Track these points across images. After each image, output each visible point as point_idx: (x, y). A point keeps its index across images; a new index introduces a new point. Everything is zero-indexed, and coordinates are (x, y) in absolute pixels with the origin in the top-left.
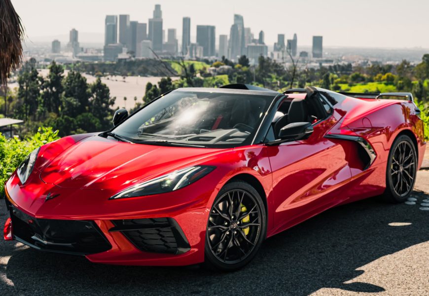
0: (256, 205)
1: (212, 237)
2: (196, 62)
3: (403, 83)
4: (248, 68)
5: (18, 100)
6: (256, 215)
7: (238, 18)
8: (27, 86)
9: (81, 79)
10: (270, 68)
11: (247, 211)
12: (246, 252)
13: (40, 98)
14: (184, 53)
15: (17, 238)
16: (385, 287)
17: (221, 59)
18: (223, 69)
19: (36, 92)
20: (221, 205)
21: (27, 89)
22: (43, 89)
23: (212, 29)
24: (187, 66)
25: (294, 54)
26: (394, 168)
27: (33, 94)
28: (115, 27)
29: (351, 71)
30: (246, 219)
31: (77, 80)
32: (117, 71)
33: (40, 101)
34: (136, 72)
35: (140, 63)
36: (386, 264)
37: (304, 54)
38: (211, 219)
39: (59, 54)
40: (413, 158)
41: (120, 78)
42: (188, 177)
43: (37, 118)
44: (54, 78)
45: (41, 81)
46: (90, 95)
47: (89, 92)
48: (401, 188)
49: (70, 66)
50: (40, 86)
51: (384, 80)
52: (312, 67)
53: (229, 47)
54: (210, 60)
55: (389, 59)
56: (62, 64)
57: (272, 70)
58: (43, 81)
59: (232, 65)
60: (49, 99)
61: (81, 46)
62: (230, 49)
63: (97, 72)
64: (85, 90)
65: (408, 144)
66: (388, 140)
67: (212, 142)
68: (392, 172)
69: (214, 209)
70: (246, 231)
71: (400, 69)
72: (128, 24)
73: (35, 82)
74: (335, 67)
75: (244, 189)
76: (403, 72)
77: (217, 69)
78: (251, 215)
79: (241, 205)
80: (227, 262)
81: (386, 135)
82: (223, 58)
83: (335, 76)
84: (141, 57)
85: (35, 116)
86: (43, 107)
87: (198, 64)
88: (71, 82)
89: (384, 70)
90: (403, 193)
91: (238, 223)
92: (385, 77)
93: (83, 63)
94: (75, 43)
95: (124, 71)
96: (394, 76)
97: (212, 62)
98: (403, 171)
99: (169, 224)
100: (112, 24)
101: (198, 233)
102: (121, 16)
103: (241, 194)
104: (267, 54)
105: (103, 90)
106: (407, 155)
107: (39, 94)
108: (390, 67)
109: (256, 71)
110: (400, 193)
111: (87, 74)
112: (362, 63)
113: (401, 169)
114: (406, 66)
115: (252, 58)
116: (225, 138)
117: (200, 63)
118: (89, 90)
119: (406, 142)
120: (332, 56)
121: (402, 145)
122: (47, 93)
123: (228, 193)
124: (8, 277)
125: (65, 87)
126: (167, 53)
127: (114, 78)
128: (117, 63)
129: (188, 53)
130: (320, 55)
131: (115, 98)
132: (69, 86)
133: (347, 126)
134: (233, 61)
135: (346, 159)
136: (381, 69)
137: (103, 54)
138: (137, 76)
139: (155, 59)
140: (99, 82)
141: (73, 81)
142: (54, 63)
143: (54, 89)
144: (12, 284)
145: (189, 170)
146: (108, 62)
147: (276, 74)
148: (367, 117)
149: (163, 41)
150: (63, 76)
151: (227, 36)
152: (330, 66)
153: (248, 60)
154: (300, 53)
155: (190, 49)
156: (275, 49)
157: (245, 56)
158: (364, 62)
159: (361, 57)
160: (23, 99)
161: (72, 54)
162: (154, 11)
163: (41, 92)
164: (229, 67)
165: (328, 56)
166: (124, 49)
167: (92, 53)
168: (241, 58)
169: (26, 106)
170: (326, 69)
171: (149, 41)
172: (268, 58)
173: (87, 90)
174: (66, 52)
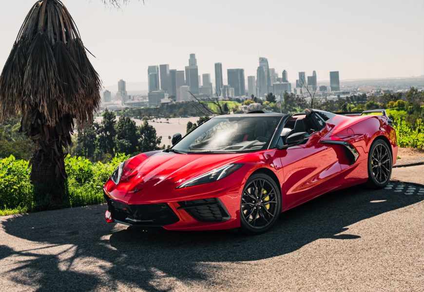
0: (273, 189)
1: (245, 212)
2: (229, 102)
3: (413, 108)
4: (275, 104)
5: (78, 145)
6: (274, 195)
7: (263, 61)
8: (85, 132)
9: (130, 123)
10: (294, 103)
11: (267, 194)
12: (269, 221)
13: (96, 142)
14: (218, 94)
15: (116, 221)
16: (361, 236)
17: (251, 98)
18: (253, 106)
19: (93, 137)
20: (249, 190)
21: (85, 134)
22: (98, 134)
23: (241, 71)
24: (221, 105)
25: (315, 89)
26: (374, 163)
27: (90, 139)
28: (156, 76)
29: (366, 100)
30: (267, 199)
31: (127, 124)
32: (161, 114)
33: (97, 144)
34: (177, 114)
35: (181, 105)
36: (364, 224)
37: (323, 88)
38: (243, 199)
39: (110, 103)
40: (389, 156)
41: (164, 120)
42: (226, 171)
43: (95, 159)
44: (107, 124)
45: (96, 127)
46: (139, 137)
47: (138, 134)
48: (381, 177)
49: (120, 112)
50: (96, 131)
51: (395, 107)
52: (331, 99)
53: (257, 86)
54: (241, 99)
55: (399, 88)
56: (113, 111)
57: (296, 104)
58: (98, 127)
59: (261, 102)
60: (105, 142)
61: (128, 94)
62: (258, 88)
63: (143, 116)
64: (135, 132)
65: (383, 145)
66: (367, 145)
67: (241, 150)
68: (373, 166)
69: (245, 192)
70: (268, 207)
71: (409, 96)
72: (168, 72)
73: (92, 128)
74: (351, 97)
75: (263, 178)
76: (412, 98)
77: (248, 106)
78: (270, 196)
79: (263, 189)
80: (256, 227)
81: (365, 141)
82: (253, 96)
83: (352, 105)
84: (181, 100)
85: (93, 158)
86: (100, 149)
87: (231, 103)
88: (122, 125)
89: (395, 98)
90: (382, 181)
91: (262, 201)
92: (396, 103)
93: (131, 109)
94: (123, 92)
95: (167, 113)
96: (404, 102)
97: (243, 101)
98: (381, 166)
99: (216, 202)
100: (154, 73)
101: (235, 211)
102: (160, 66)
103: (262, 182)
104: (291, 90)
105: (151, 131)
106: (383, 153)
107: (96, 138)
108: (400, 95)
109: (282, 106)
110: (380, 181)
111: (135, 118)
112: (375, 92)
113: (380, 164)
114: (414, 93)
115: (278, 94)
116: (249, 147)
117: (233, 102)
118: (138, 132)
119: (381, 145)
120: (349, 89)
121: (378, 147)
122: (102, 137)
123: (254, 181)
124: (112, 246)
125: (117, 130)
126: (203, 96)
127: (159, 120)
128: (160, 107)
129: (222, 94)
130: (337, 88)
131: (161, 137)
132: (121, 130)
133: (336, 135)
134: (261, 98)
135: (337, 157)
136: (392, 97)
137: (148, 100)
138: (179, 117)
139: (193, 101)
140: (146, 126)
141: (124, 125)
142: (106, 110)
143: (108, 133)
144: (116, 249)
145: (226, 167)
146: (152, 107)
147: (300, 107)
148: (352, 128)
149: (199, 85)
150: (115, 121)
151: (254, 77)
152: (347, 97)
153: (274, 97)
154: (320, 87)
155: (223, 90)
156: (298, 85)
157: (271, 94)
158: (377, 92)
159: (374, 88)
160: (82, 143)
161: (121, 101)
162: (189, 60)
163: (97, 136)
164: (258, 104)
165: (344, 89)
166: (165, 94)
167: (138, 100)
168: (268, 96)
169: (85, 149)
170: (344, 100)
171: (187, 86)
172: (292, 94)
173: (137, 132)
174: (116, 100)
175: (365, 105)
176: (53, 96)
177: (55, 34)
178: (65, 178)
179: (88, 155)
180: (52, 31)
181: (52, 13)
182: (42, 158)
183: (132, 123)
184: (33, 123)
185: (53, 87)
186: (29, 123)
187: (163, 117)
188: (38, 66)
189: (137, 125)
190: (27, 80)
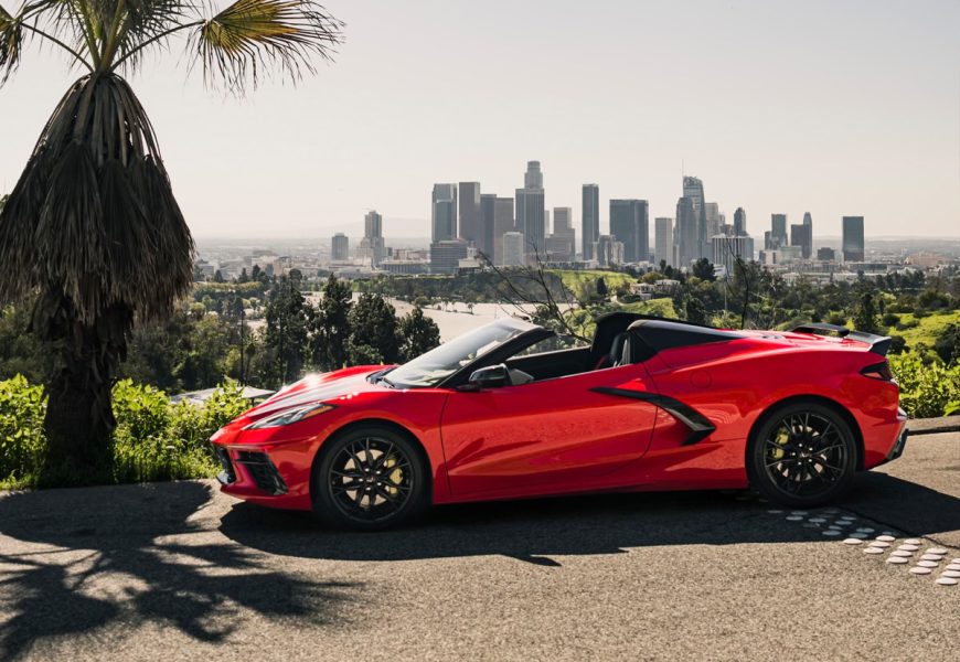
2: (611, 274)
4: (714, 284)
5: (265, 352)
7: (692, 185)
8: (282, 325)
9: (384, 309)
10: (757, 283)
13: (307, 348)
14: (587, 255)
17: (659, 268)
18: (663, 285)
19: (301, 335)
21: (282, 329)
22: (312, 330)
23: (642, 206)
24: (592, 280)
25: (807, 254)
27: (294, 340)
28: (451, 206)
29: (922, 286)
31: (376, 312)
32: (457, 293)
33: (308, 352)
34: (493, 294)
35: (502, 276)
37: (826, 253)
39: (346, 263)
41: (461, 306)
44: (333, 309)
45: (308, 314)
46: (402, 341)
47: (399, 335)
49: (365, 283)
50: (307, 324)
52: (842, 280)
53: (675, 242)
54: (637, 269)
56: (350, 282)
57: (760, 286)
58: (312, 315)
59: (681, 277)
60: (325, 350)
61: (387, 244)
62: (678, 246)
63: (417, 296)
64: (393, 331)
72: (477, 200)
73: (298, 316)
74: (889, 278)
77: (651, 286)
82: (663, 263)
83: (889, 297)
84: (503, 263)
87: (613, 277)
88: (366, 314)
93: (392, 277)
94: (375, 239)
95: (471, 293)
97: (642, 273)
100: (446, 201)
102: (461, 184)
104: (752, 255)
105: (427, 330)
107: (306, 340)
109: (729, 289)
111: (396, 299)
112: (945, 269)
115: (720, 262)
117: (618, 274)
118: (400, 331)
120: (885, 258)
122: (319, 337)
125: (353, 325)
126: (553, 257)
127: (450, 306)
128: (456, 278)
129: (595, 255)
130: (859, 256)
132: (361, 324)
134: (683, 269)
137: (429, 261)
138: (495, 301)
139: (530, 268)
140: (418, 314)
141: (370, 314)
142: (333, 279)
143: (333, 329)
146: (438, 276)
147: (769, 295)
149: (546, 231)
150: (350, 304)
151: (670, 220)
152: (880, 277)
153: (712, 267)
154: (819, 251)
155: (598, 246)
156: (769, 244)
157: (705, 261)
158: (950, 268)
159: (944, 260)
160: (275, 349)
161: (369, 260)
162: (526, 175)
163: (309, 334)
164: (675, 282)
165: (874, 258)
166: (469, 249)
167: (409, 259)
168: (699, 264)
169: (281, 363)
170: (872, 282)
171: (518, 233)
172: (753, 262)
173: (397, 332)
174: (358, 256)
175: (918, 297)
176: (92, 266)
177: (105, 145)
178: (109, 426)
179: (287, 376)
180: (101, 139)
181: (103, 104)
182: (66, 386)
183: (386, 309)
184: (53, 315)
185: (91, 249)
186: (46, 315)
187: (461, 301)
188: (65, 207)
189: (397, 315)
190: (41, 235)
